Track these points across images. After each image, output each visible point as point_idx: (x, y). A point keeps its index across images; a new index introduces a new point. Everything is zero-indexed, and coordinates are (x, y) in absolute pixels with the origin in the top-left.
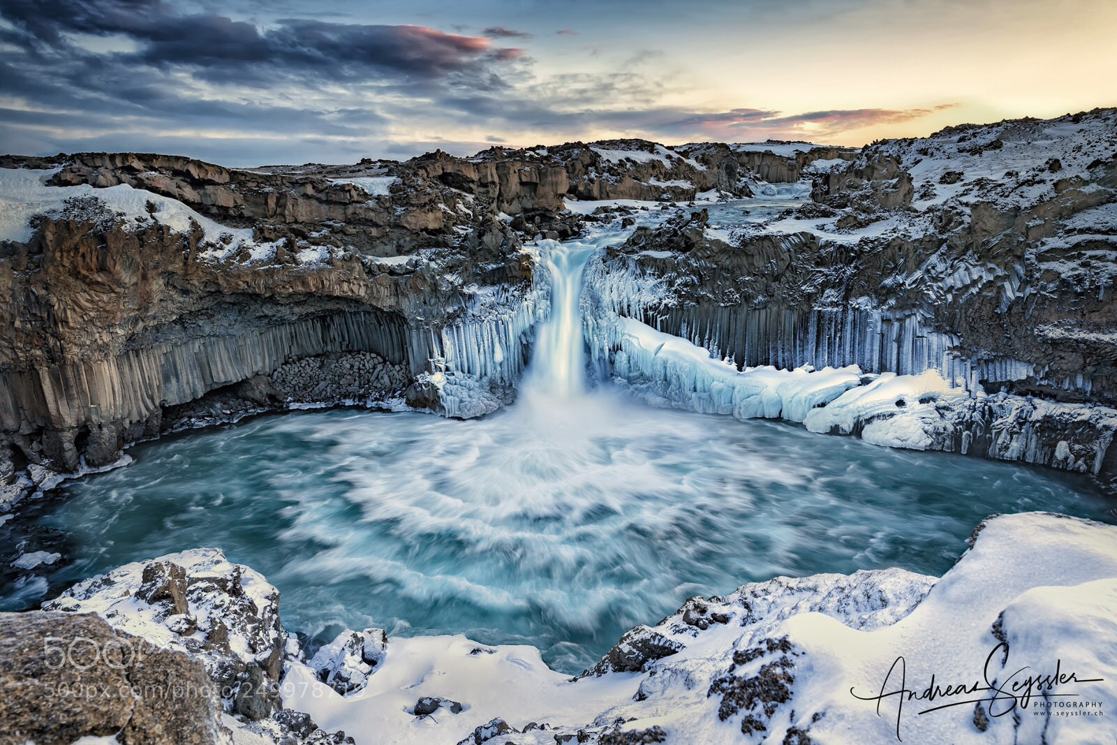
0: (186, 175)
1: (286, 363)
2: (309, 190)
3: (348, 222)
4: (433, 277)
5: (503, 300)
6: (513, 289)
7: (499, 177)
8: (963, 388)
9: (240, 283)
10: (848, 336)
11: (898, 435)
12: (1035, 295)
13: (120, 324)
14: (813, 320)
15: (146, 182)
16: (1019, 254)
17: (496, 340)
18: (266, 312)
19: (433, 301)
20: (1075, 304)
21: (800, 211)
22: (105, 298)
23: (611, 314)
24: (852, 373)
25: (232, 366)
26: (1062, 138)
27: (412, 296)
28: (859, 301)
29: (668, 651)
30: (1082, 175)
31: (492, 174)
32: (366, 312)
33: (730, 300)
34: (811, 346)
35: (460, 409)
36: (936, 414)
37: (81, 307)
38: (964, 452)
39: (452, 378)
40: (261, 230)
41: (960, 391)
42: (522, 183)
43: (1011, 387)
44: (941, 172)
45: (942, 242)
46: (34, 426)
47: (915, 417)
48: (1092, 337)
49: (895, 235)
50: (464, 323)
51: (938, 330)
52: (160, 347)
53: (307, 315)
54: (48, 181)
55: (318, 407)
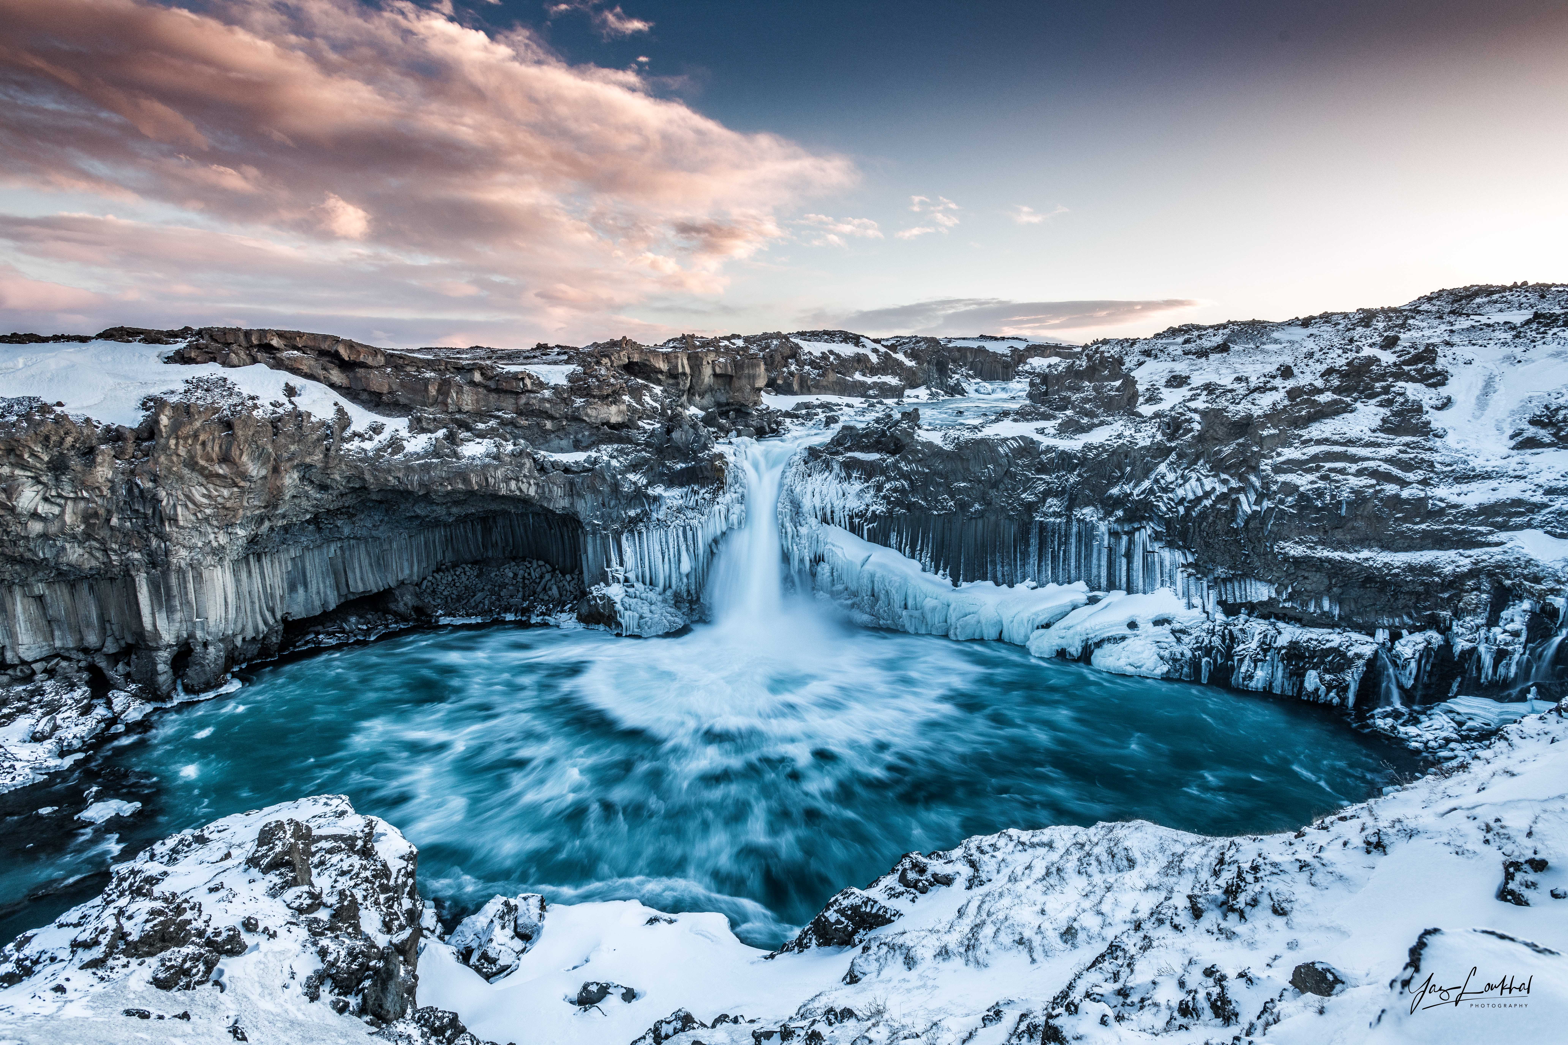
0: (335, 357)
1: (438, 570)
2: (477, 377)
3: (520, 413)
4: (614, 476)
5: (692, 503)
6: (703, 491)
7: (691, 368)
8: (1200, 609)
9: (391, 478)
10: (1073, 550)
11: (1131, 661)
12: (1273, 509)
13: (241, 524)
14: (1035, 531)
15: (287, 362)
16: (1253, 464)
17: (683, 548)
18: (419, 511)
19: (612, 503)
20: (1316, 520)
21: (1017, 413)
22: (226, 493)
23: (813, 522)
24: (1078, 590)
25: (373, 574)
26: (1292, 342)
27: (588, 497)
28: (1084, 511)
29: (880, 919)
30: (1316, 383)
31: (683, 364)
32: (536, 514)
33: (943, 508)
34: (1033, 560)
35: (639, 626)
36: (1172, 639)
37: (194, 503)
38: (1204, 681)
39: (631, 590)
40: (419, 420)
41: (1197, 612)
42: (715, 375)
43: (1254, 609)
44: (1166, 376)
45: (1171, 450)
46: (123, 643)
47: (1149, 640)
48: (1337, 555)
49: (1121, 441)
50: (647, 528)
51: (1171, 545)
52: (288, 550)
53: (466, 516)
54: (168, 358)
55: (473, 622)
